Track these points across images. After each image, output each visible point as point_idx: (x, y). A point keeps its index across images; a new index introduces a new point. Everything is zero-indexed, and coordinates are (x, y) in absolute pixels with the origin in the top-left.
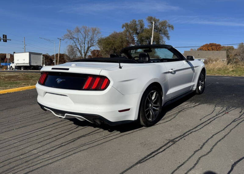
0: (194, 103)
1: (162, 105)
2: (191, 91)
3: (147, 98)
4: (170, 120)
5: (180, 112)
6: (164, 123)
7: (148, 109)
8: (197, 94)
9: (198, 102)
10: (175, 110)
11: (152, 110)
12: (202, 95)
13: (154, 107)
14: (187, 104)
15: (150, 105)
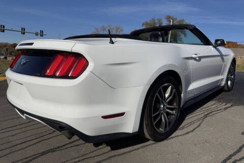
0: (224, 104)
1: (181, 106)
2: (219, 86)
3: (157, 96)
4: (192, 131)
5: (206, 116)
6: (183, 135)
7: (158, 112)
8: (225, 91)
9: (229, 102)
10: (199, 113)
11: (165, 114)
12: (232, 92)
13: (167, 110)
14: (214, 104)
15: (162, 106)
